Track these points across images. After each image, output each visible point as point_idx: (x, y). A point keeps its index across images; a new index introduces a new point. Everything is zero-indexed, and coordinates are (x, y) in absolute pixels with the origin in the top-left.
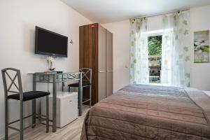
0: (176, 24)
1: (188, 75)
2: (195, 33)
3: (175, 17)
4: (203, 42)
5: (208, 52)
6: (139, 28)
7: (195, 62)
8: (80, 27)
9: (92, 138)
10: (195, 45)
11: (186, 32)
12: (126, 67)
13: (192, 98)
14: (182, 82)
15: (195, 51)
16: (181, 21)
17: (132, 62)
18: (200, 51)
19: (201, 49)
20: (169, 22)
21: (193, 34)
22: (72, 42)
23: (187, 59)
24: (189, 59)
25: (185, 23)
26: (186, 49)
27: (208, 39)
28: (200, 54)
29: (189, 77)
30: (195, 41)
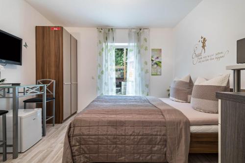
0: (139, 40)
1: (147, 86)
2: (153, 50)
3: (138, 33)
4: (158, 58)
5: (161, 66)
6: (106, 39)
7: (152, 75)
8: (36, 27)
9: (76, 148)
10: (152, 61)
11: (146, 49)
12: (93, 78)
13: (152, 103)
14: (143, 92)
15: (152, 65)
16: (142, 38)
17: (99, 73)
18: (156, 66)
19: (156, 64)
20: (133, 37)
21: (151, 50)
22: (26, 46)
23: (147, 72)
24: (148, 73)
25: (146, 40)
26: (146, 63)
27: (161, 56)
28: (156, 68)
29: (148, 87)
30: (152, 57)
